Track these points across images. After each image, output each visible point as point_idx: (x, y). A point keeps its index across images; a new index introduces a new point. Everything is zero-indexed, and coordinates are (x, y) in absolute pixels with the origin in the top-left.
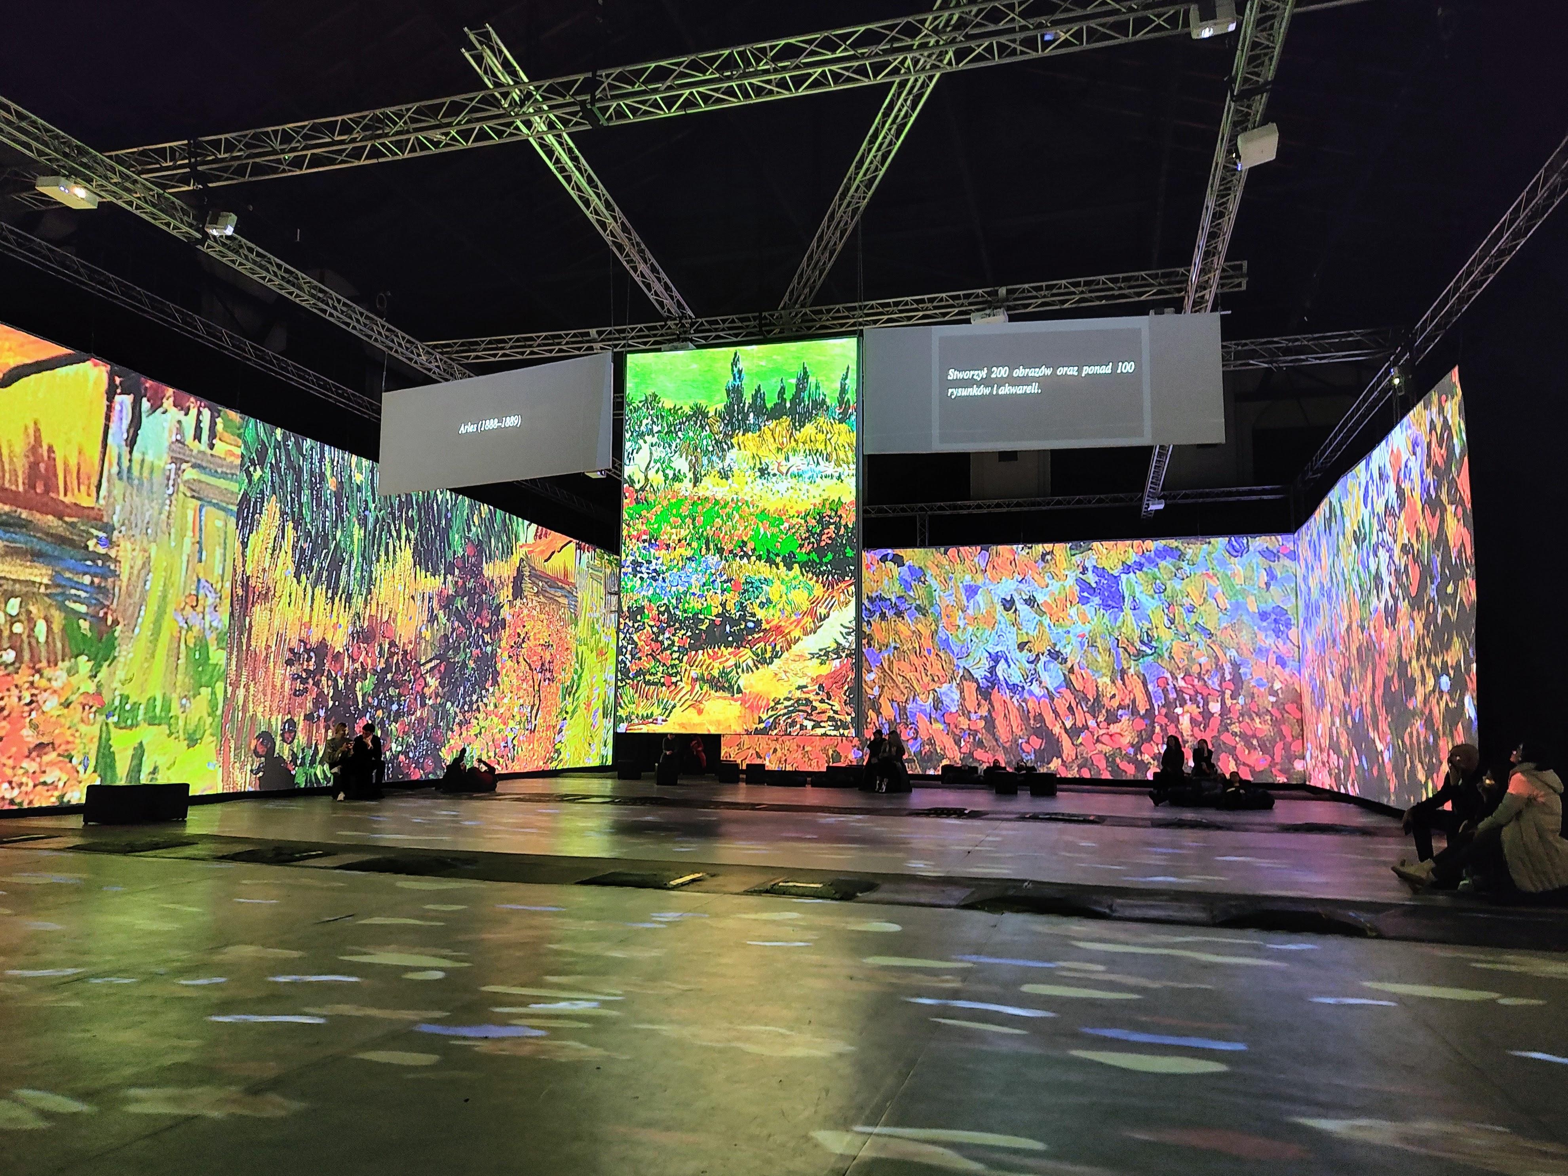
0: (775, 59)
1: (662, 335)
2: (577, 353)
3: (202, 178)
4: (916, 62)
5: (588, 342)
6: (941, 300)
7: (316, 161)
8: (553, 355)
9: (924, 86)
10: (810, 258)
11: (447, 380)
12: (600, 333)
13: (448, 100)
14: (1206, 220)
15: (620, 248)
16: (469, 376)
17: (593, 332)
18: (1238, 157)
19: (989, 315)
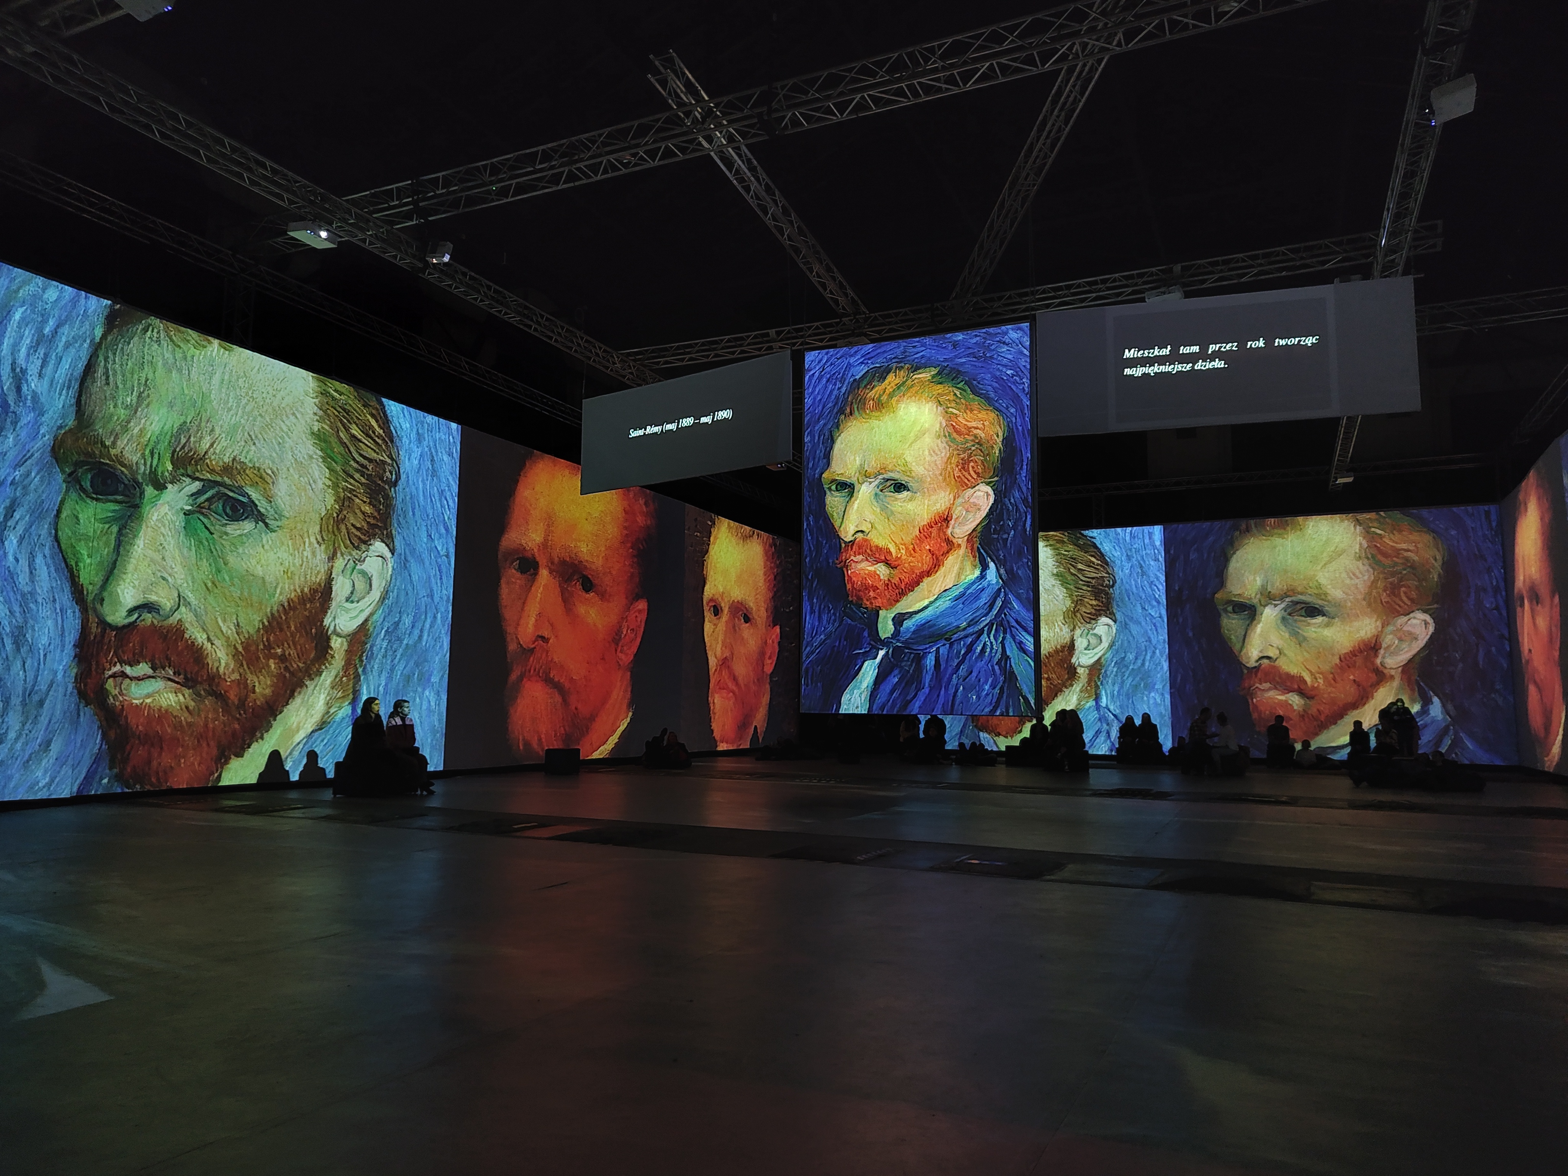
0: (943, 57)
1: (837, 332)
2: (758, 353)
3: (423, 213)
4: (1084, 46)
5: (768, 342)
6: (1114, 281)
7: (520, 189)
8: (736, 356)
9: (1093, 69)
10: (982, 246)
11: (639, 385)
12: (778, 333)
13: (636, 123)
14: (1396, 182)
15: (797, 251)
16: (660, 381)
17: (772, 332)
18: (1432, 112)
19: (1164, 293)
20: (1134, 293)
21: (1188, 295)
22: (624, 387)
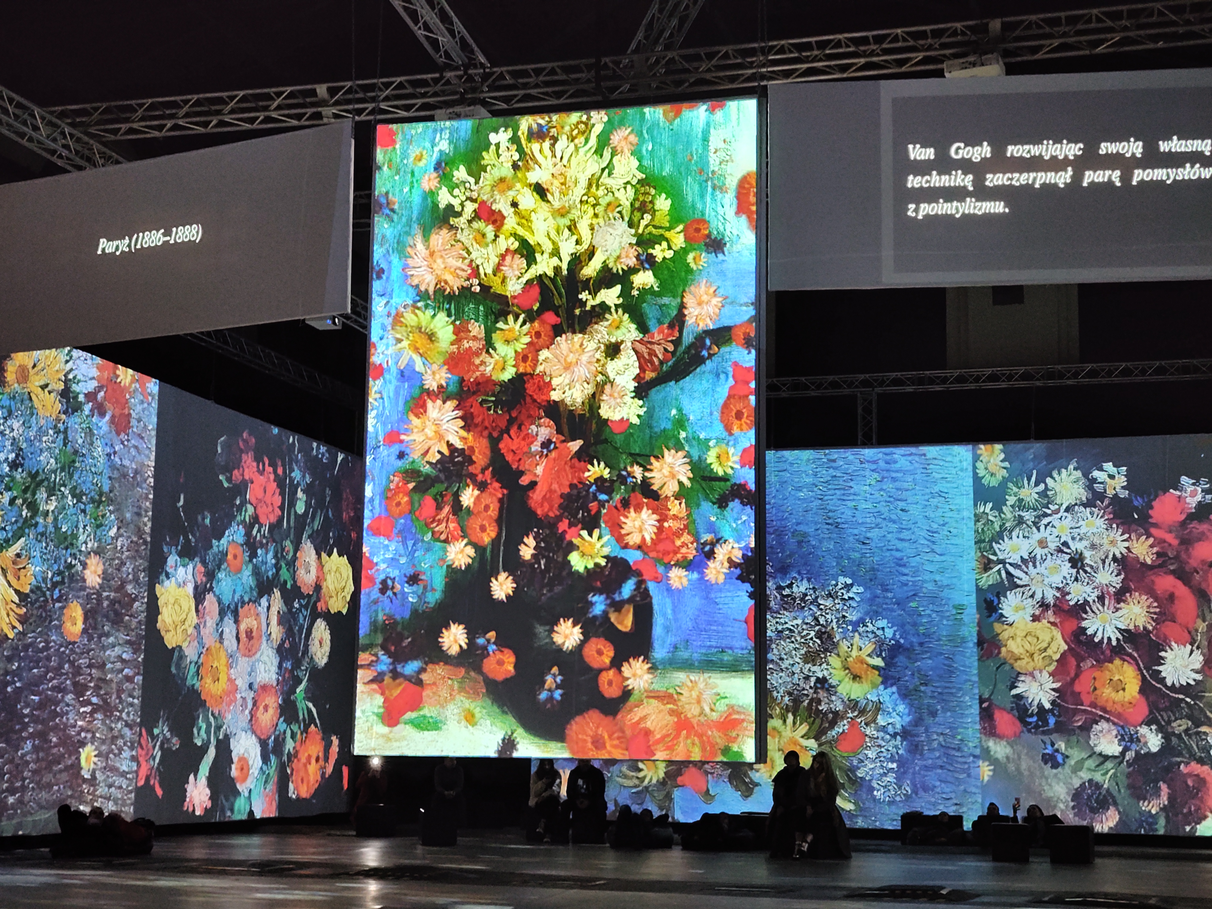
1: (435, 94)
2: (295, 122)
5: (313, 105)
6: (896, 39)
8: (255, 126)
11: (80, 168)
12: (332, 92)
16: (118, 162)
17: (322, 90)
19: (974, 65)
20: (925, 61)
21: (1011, 70)
22: (52, 170)
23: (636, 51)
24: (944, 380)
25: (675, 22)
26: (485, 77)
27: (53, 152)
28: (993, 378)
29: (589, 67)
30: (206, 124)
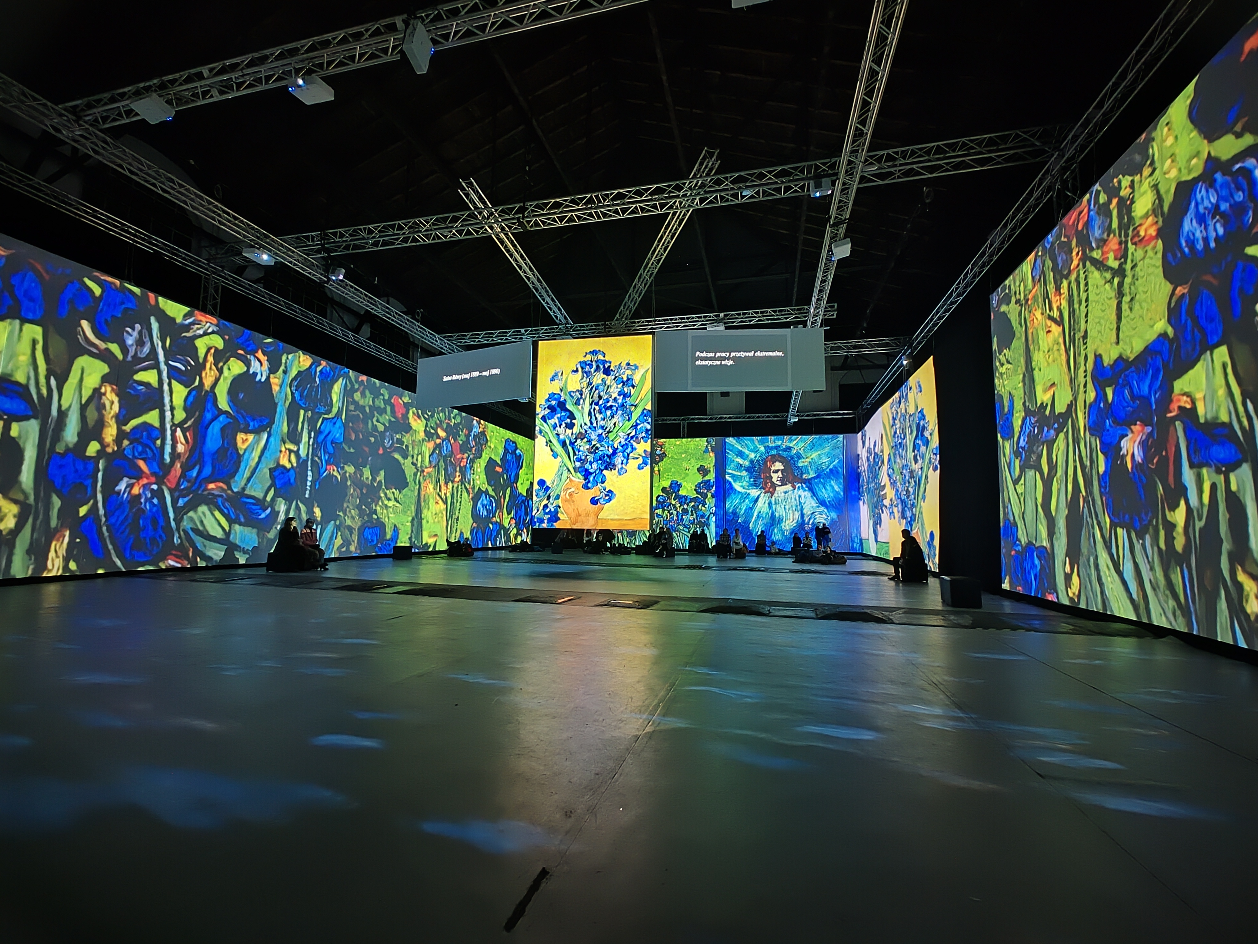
0: (612, 200)
1: (556, 332)
3: (328, 251)
4: (681, 203)
7: (385, 243)
9: (685, 215)
10: (630, 296)
12: (526, 331)
13: (452, 215)
14: (818, 284)
15: (537, 290)
17: (523, 330)
18: (833, 254)
19: (716, 326)
20: (701, 325)
21: (726, 328)
23: (617, 320)
24: (706, 419)
25: (628, 312)
26: (572, 327)
27: (442, 348)
28: (720, 418)
29: (602, 325)
30: (488, 340)
